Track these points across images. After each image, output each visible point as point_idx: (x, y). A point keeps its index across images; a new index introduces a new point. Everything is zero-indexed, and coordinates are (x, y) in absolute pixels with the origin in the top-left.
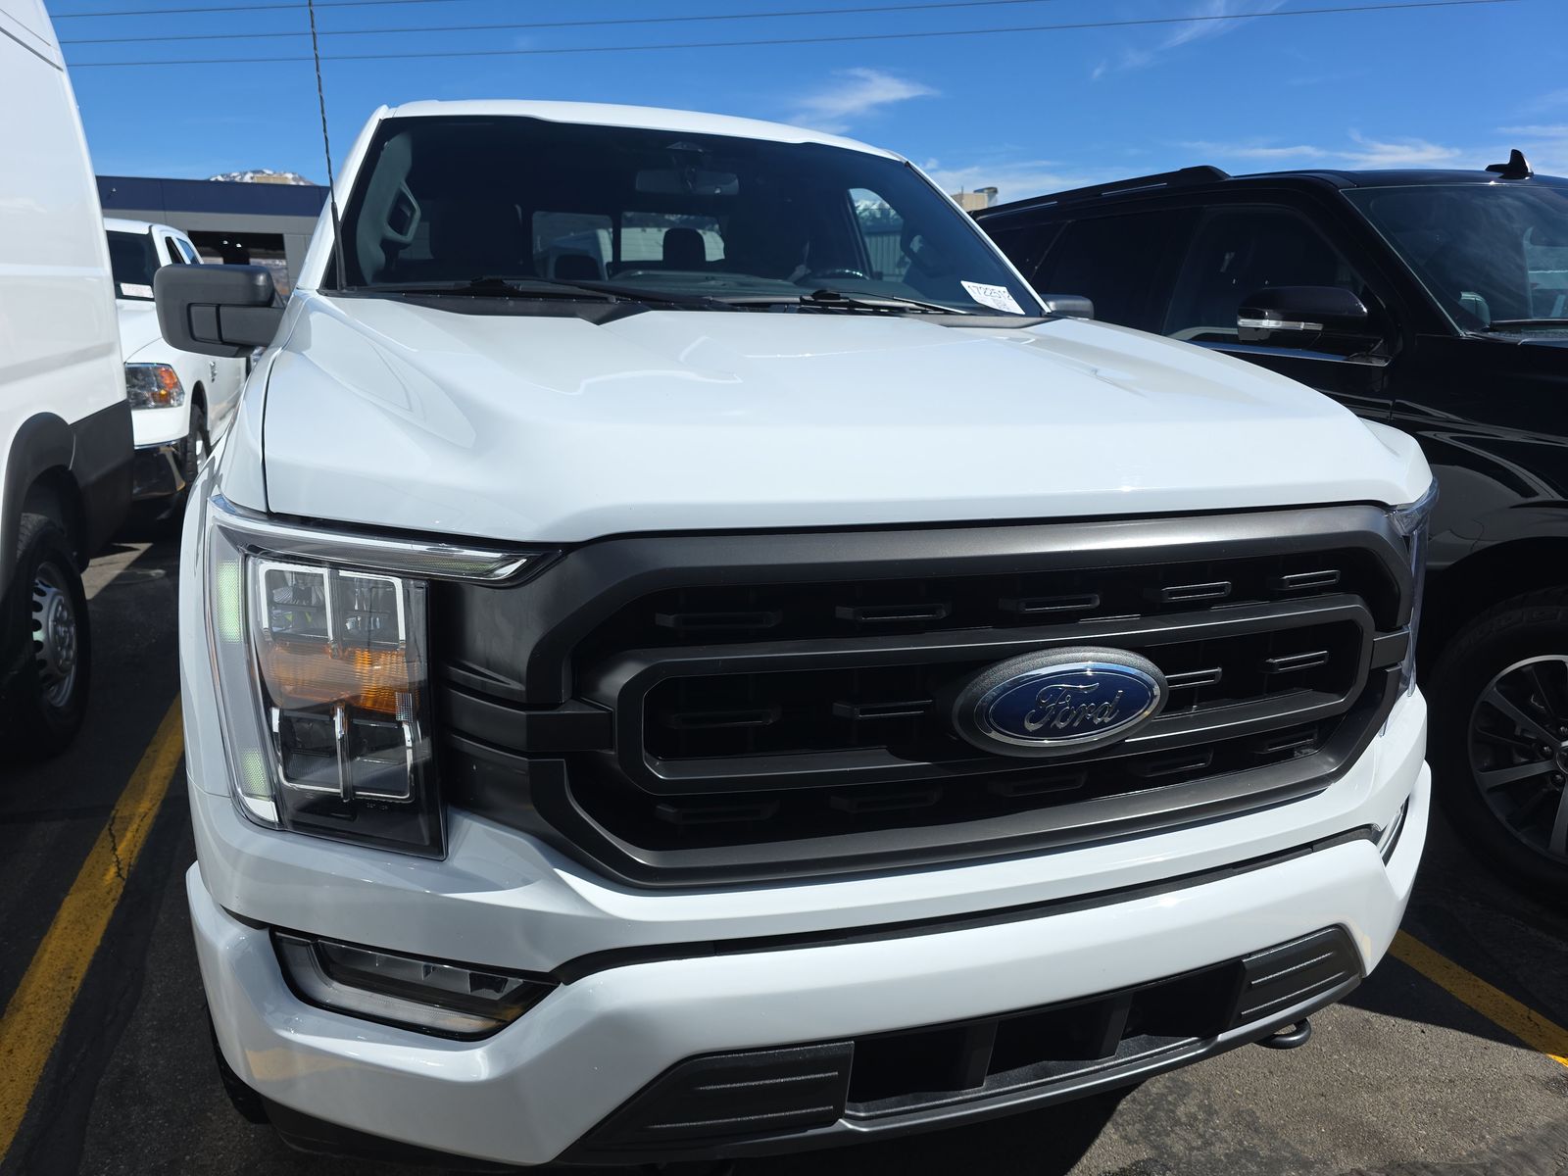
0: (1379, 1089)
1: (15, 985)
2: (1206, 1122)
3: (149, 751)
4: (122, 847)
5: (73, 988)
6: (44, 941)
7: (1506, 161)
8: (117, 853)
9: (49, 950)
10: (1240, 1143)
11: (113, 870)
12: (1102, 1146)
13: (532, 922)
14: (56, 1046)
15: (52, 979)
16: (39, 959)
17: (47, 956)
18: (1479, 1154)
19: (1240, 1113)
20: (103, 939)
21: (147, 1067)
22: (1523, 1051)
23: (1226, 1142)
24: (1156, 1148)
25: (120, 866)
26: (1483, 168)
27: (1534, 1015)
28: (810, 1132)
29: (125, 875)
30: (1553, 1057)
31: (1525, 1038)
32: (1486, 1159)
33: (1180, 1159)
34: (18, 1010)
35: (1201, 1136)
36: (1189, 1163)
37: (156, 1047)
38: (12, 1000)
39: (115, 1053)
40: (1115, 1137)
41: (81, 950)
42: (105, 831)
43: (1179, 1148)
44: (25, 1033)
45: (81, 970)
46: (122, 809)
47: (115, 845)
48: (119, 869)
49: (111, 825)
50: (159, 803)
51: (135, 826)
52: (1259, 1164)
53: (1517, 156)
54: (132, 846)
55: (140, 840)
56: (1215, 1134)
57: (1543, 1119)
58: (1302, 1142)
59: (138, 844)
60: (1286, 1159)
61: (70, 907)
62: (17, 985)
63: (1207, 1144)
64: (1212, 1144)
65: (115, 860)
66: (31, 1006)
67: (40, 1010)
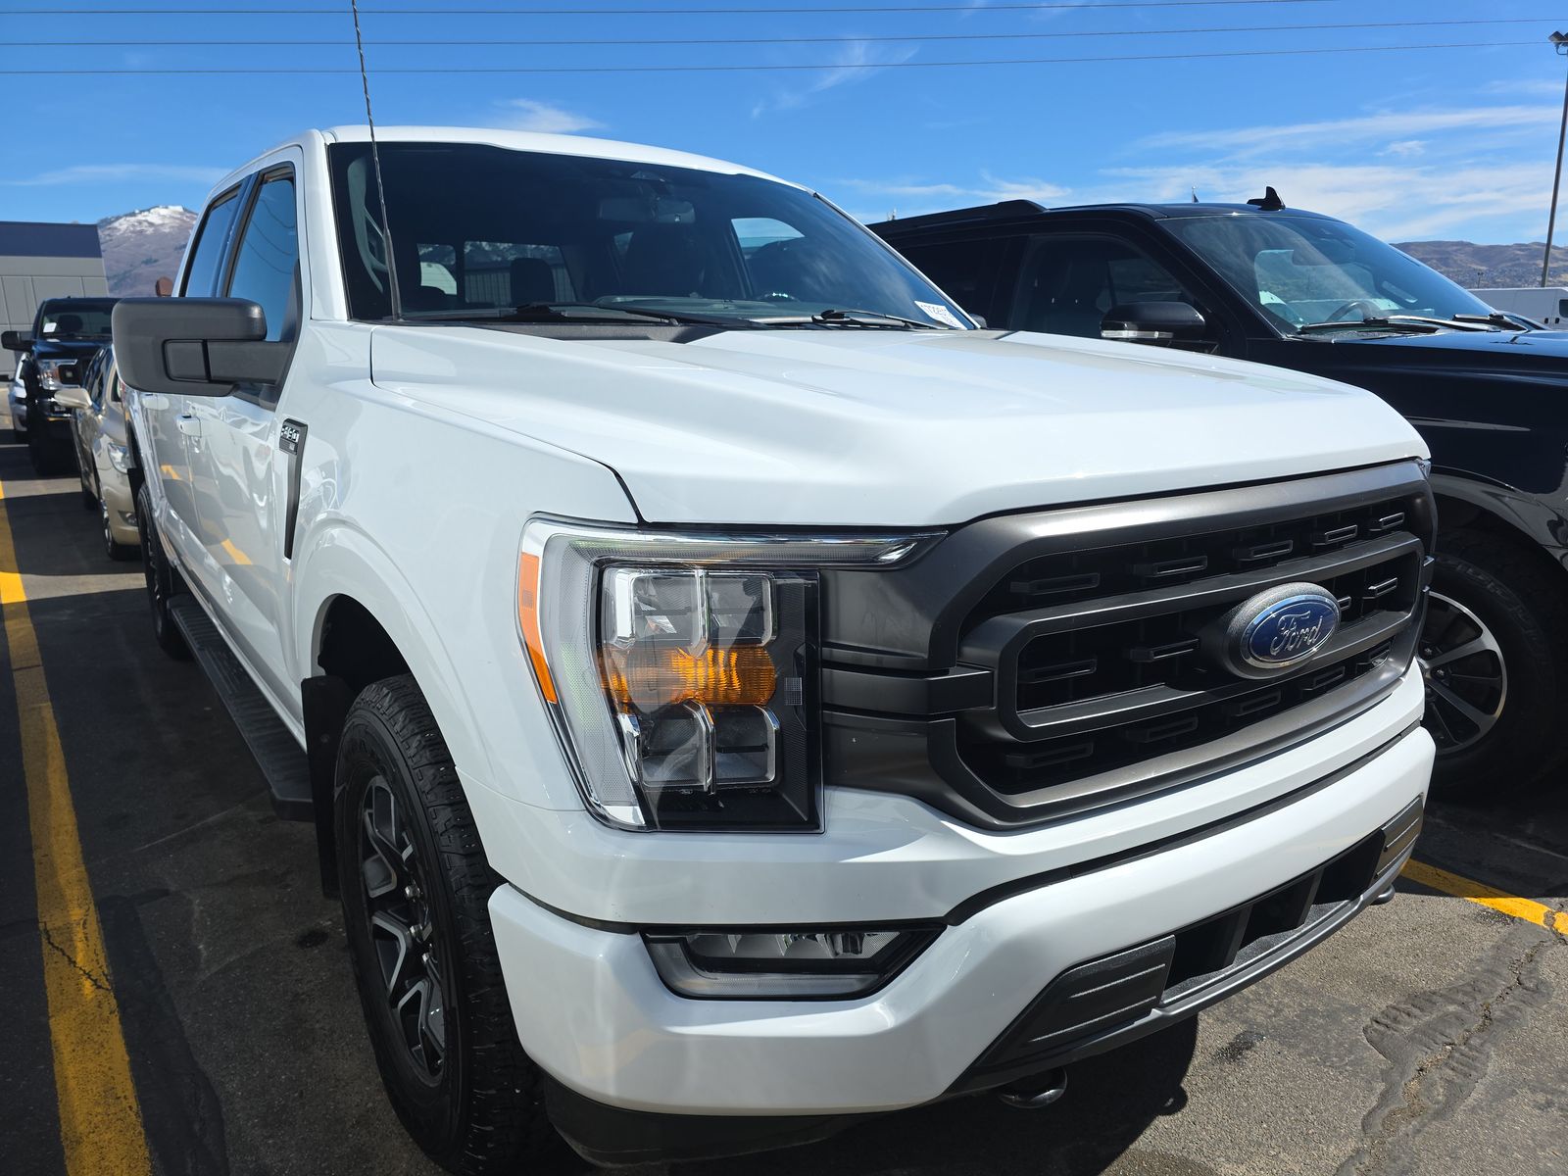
0: (1370, 945)
1: (56, 1119)
2: (1268, 995)
3: (37, 855)
4: (80, 958)
5: (130, 1107)
6: (57, 1068)
7: (1262, 195)
8: (79, 965)
9: (71, 1076)
10: (1301, 1005)
11: (88, 984)
12: (1204, 1029)
13: (928, 872)
14: (153, 1167)
15: (97, 1104)
16: (65, 1087)
17: (72, 1083)
18: (1461, 977)
19: (1287, 983)
20: (129, 1052)
21: (280, 1164)
22: (1447, 899)
23: (1290, 1006)
24: (1244, 1022)
25: (94, 978)
26: (1245, 202)
27: (1439, 871)
28: (1137, 1023)
29: (106, 985)
30: (1468, 899)
31: (1442, 888)
32: (1468, 977)
33: (1267, 1026)
34: (78, 1143)
35: (1271, 1006)
36: (1274, 1027)
37: (275, 1143)
38: (62, 1134)
39: (231, 1159)
40: (1211, 1021)
41: (110, 1069)
42: (46, 948)
43: (1260, 1019)
44: (105, 1163)
45: (126, 1086)
46: (50, 920)
47: (69, 959)
48: (95, 981)
49: (48, 939)
50: (92, 907)
51: (81, 935)
52: (1323, 1017)
53: (1270, 191)
54: (94, 956)
55: (99, 947)
56: (1280, 1002)
57: (1487, 944)
58: (1343, 995)
59: (98, 952)
60: (1339, 1009)
61: (62, 1029)
62: (58, 1119)
63: (1278, 1011)
64: (1281, 1010)
65: (82, 972)
66: (91, 1135)
67: (107, 1137)
